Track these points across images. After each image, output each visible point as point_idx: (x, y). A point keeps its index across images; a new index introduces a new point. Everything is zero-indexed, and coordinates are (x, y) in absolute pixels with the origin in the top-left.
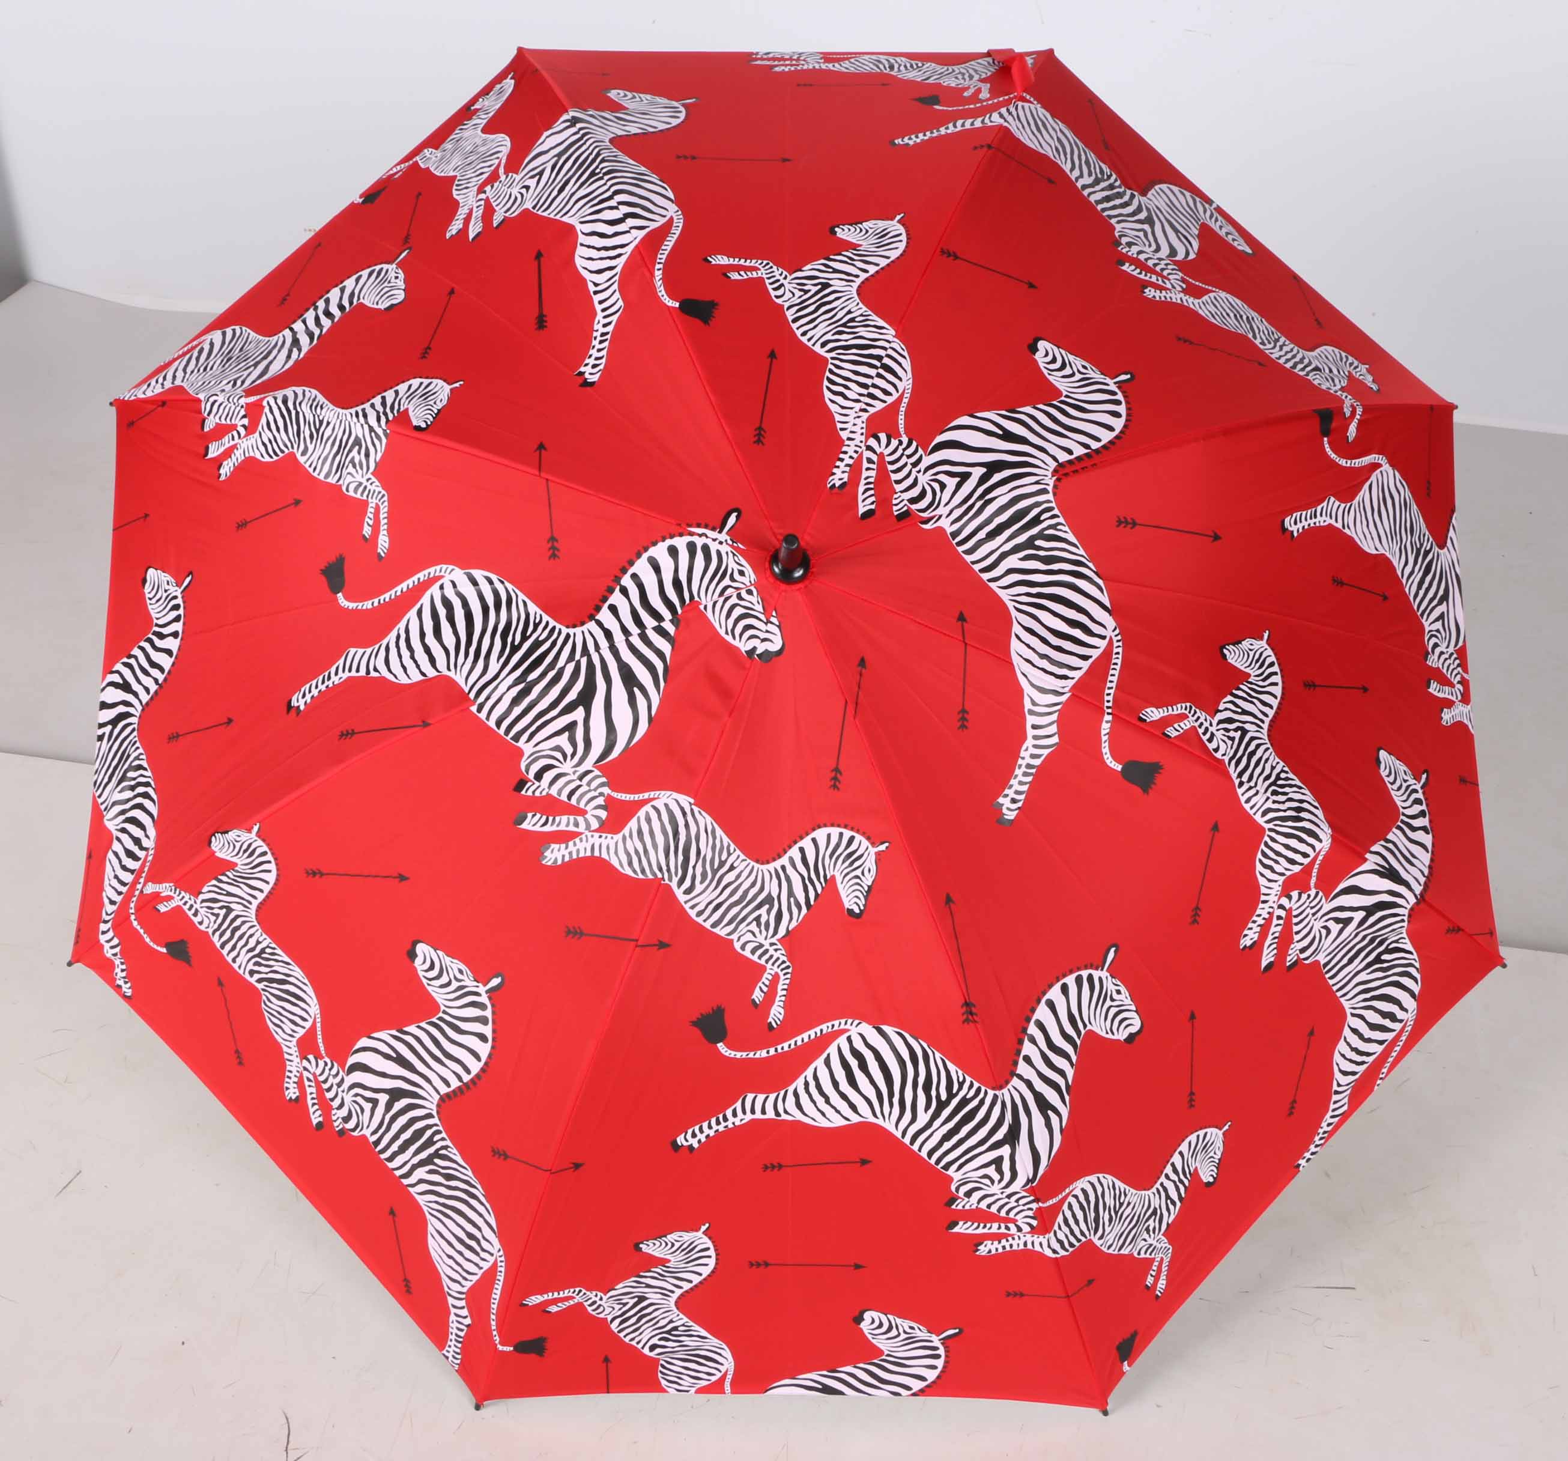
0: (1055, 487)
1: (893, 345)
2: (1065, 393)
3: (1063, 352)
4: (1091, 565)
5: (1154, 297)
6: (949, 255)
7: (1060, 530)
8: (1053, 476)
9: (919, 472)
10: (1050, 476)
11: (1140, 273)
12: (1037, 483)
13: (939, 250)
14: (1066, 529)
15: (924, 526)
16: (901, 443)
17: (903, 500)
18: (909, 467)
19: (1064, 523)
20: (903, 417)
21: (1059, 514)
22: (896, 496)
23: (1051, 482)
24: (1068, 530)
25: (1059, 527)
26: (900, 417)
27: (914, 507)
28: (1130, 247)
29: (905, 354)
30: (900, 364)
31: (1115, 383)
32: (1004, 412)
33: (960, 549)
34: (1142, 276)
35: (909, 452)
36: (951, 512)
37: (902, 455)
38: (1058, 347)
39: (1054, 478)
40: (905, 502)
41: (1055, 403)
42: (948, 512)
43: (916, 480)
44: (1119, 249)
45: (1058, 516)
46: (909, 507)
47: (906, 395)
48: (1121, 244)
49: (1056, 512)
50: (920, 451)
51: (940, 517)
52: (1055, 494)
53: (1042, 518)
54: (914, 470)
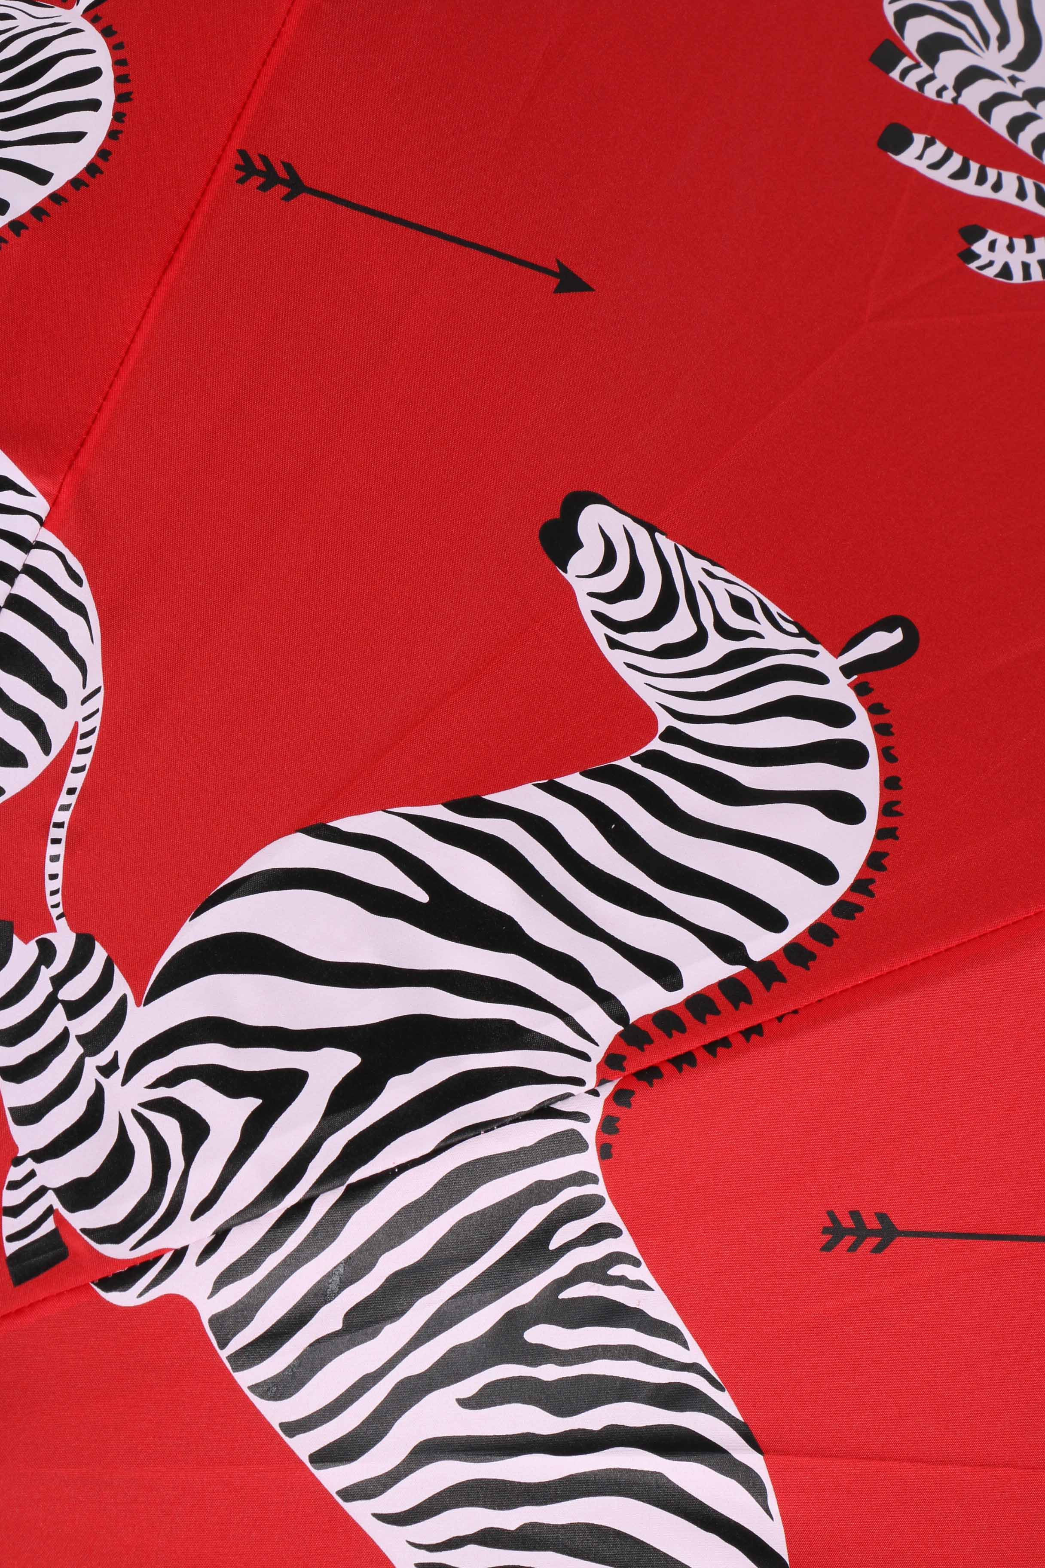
0: (608, 1125)
1: (40, 559)
2: (665, 721)
3: (667, 545)
4: (724, 1400)
5: (1006, 271)
6: (270, 179)
7: (621, 1280)
8: (602, 1081)
9: (108, 1070)
10: (591, 1084)
11: (962, 173)
12: (544, 1111)
13: (232, 158)
14: (642, 1273)
15: (117, 1298)
16: (47, 953)
17: (41, 1191)
18: (74, 1049)
19: (636, 1253)
20: (59, 850)
21: (619, 1222)
22: (15, 1173)
23: (595, 1108)
24: (650, 1281)
25: (616, 1271)
26: (52, 850)
27: (80, 1220)
28: (932, 61)
29: (84, 594)
30: (60, 637)
31: (847, 670)
32: (439, 812)
33: (246, 1378)
34: (967, 186)
35: (74, 990)
36: (220, 1236)
37: (51, 1002)
38: (652, 530)
39: (607, 1090)
40: (50, 1199)
41: (626, 763)
42: (207, 1237)
43: (97, 1103)
44: (895, 74)
45: (615, 1232)
46: (60, 1220)
47: (77, 760)
48: (906, 53)
49: (608, 1214)
50: (120, 986)
51: (179, 1255)
52: (605, 1152)
53: (555, 1243)
54: (91, 1063)
